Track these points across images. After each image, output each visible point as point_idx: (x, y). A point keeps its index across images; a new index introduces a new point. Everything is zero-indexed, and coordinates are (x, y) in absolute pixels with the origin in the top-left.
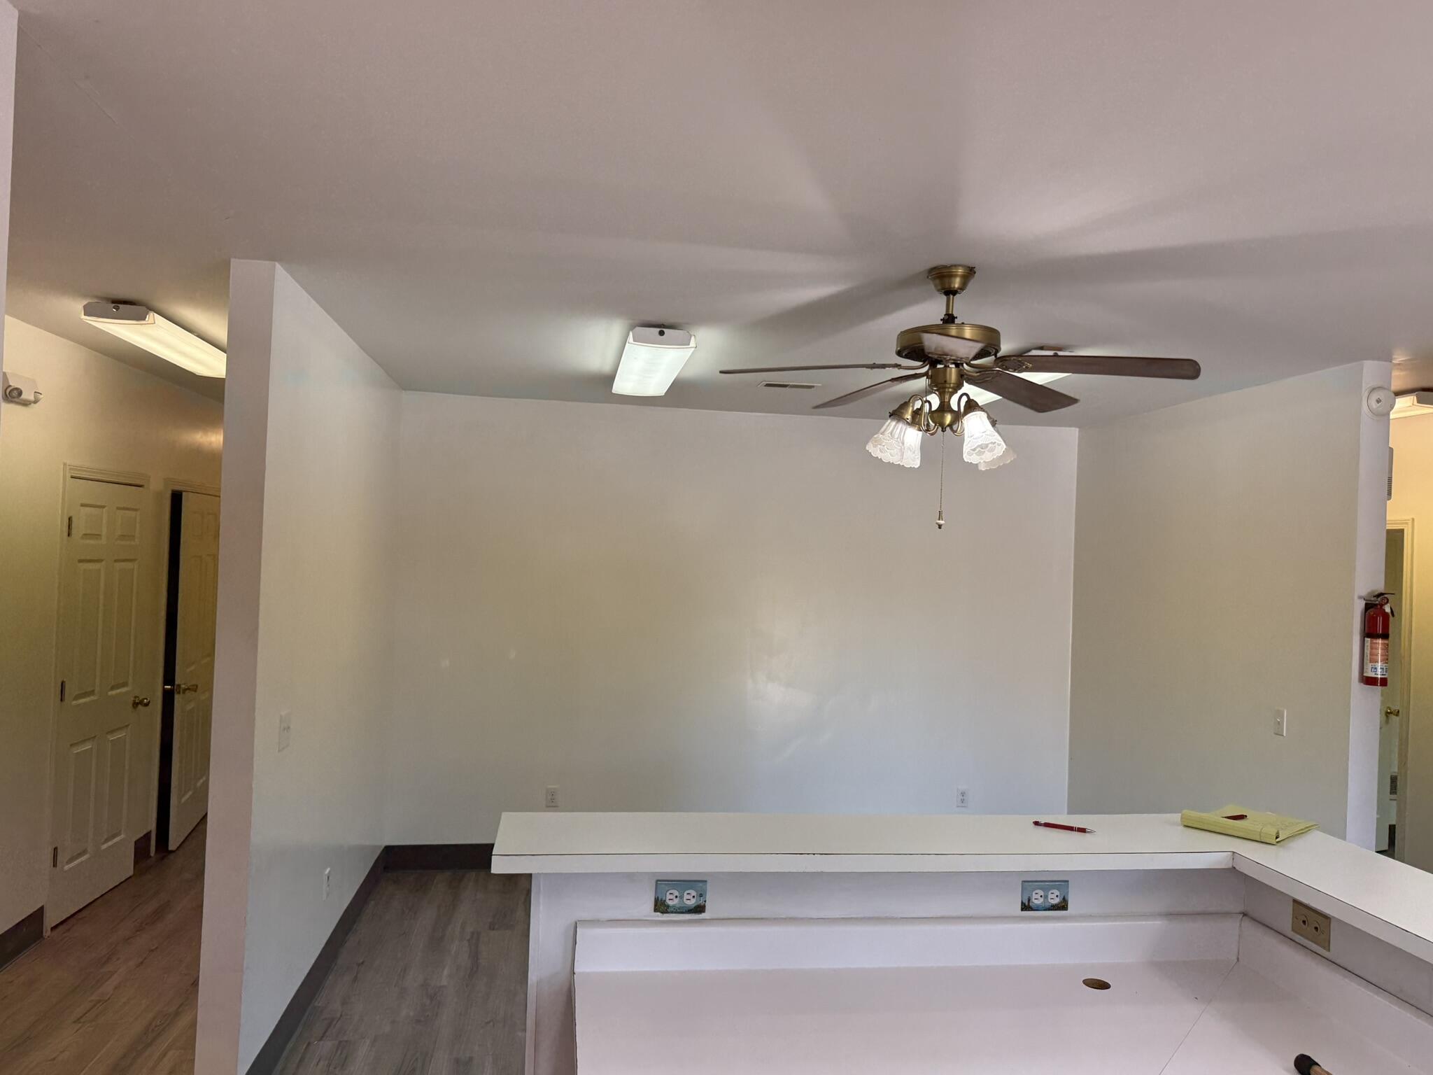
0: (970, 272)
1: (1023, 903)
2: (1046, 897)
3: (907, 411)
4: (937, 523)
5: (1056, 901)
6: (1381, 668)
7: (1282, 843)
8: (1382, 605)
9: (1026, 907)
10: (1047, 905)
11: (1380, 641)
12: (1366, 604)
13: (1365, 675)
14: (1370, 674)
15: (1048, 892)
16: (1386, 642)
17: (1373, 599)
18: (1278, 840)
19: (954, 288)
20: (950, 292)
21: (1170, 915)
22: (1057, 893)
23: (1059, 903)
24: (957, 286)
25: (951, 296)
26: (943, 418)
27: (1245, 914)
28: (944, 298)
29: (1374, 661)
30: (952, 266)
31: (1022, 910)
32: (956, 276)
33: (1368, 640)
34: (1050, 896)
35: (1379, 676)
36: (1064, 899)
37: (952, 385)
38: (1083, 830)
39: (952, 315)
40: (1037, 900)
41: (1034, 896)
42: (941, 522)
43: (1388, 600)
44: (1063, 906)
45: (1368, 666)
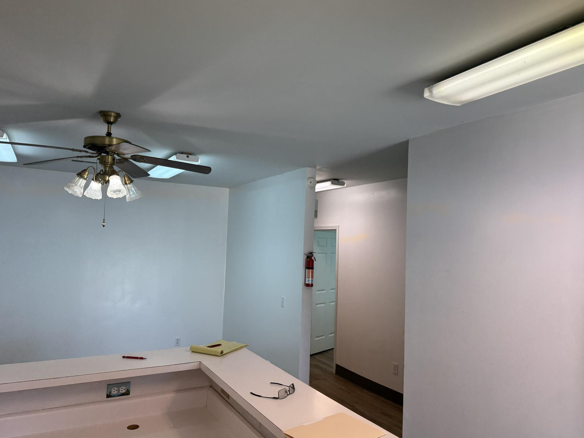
0: (118, 116)
1: (107, 395)
2: (119, 390)
3: (85, 174)
4: (102, 224)
5: (124, 391)
6: (311, 280)
7: (223, 356)
8: (311, 257)
9: (108, 396)
10: (119, 393)
11: (311, 270)
12: (307, 257)
13: (306, 283)
14: (307, 282)
15: (120, 387)
16: (312, 270)
17: (308, 255)
18: (222, 354)
19: (111, 121)
20: (109, 123)
21: (178, 391)
22: (124, 388)
23: (125, 392)
24: (112, 120)
25: (110, 125)
26: (105, 178)
27: (211, 387)
28: (107, 125)
29: (309, 278)
30: (108, 111)
31: (107, 397)
32: (111, 116)
33: (307, 270)
34: (121, 389)
35: (310, 283)
36: (128, 390)
37: (109, 163)
38: (142, 358)
39: (110, 133)
40: (114, 392)
41: (113, 390)
42: (104, 224)
43: (313, 255)
44: (127, 393)
45: (307, 279)
